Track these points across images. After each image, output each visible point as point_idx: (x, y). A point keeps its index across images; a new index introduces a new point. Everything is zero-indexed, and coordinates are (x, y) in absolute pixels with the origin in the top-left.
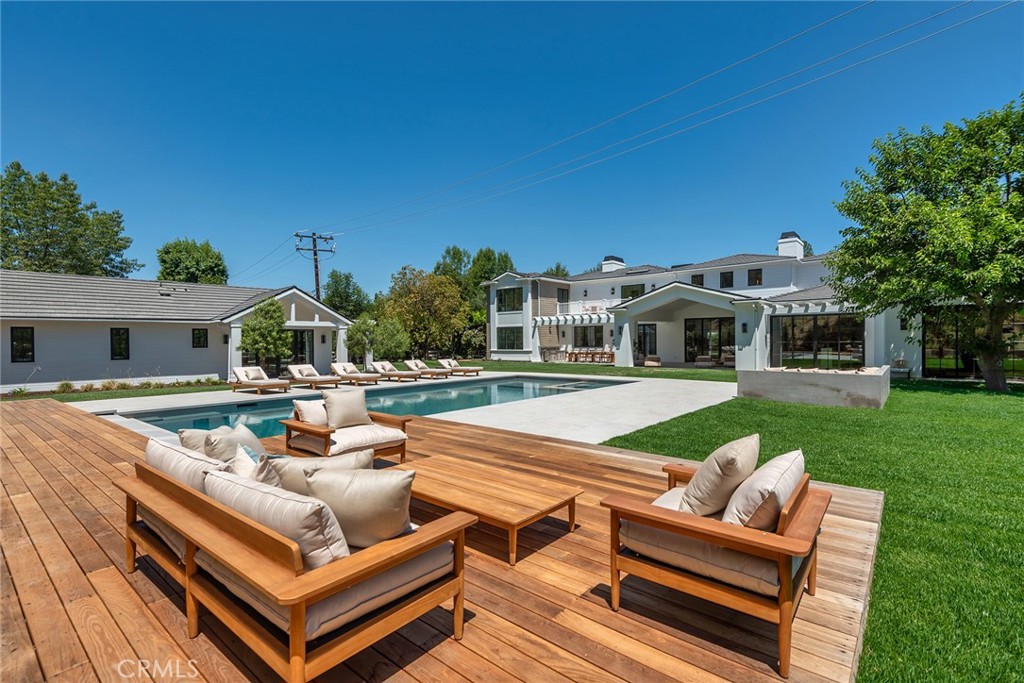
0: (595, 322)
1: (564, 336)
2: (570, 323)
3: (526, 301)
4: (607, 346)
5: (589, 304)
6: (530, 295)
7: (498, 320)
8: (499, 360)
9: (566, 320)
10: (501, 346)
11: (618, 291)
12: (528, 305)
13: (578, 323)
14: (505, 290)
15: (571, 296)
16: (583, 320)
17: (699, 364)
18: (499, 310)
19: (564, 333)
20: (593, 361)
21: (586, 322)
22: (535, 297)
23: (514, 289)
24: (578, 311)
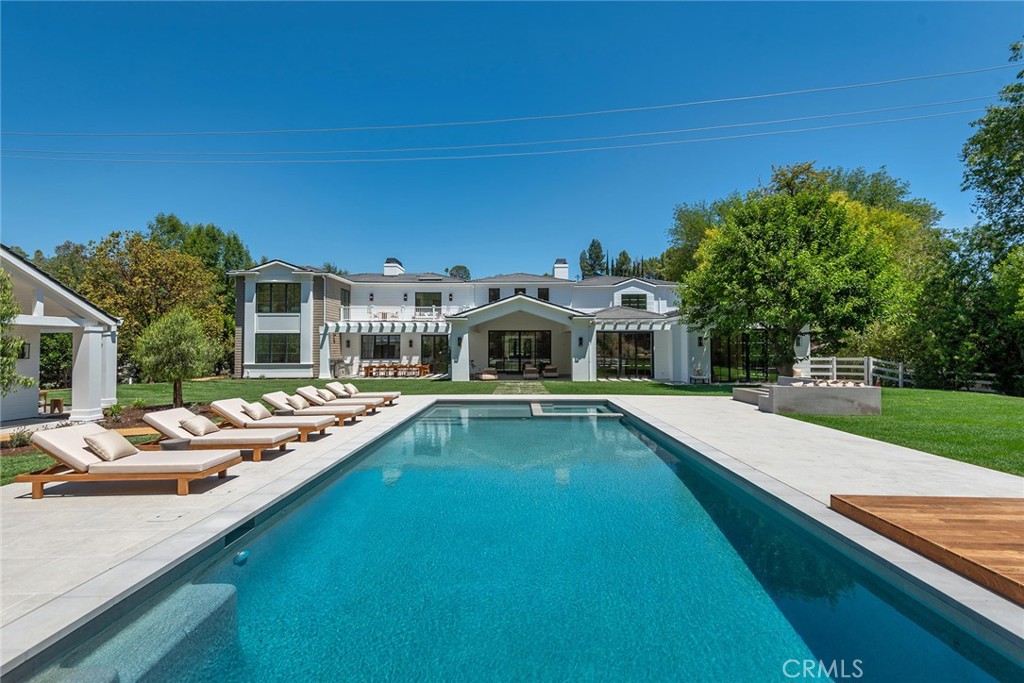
0: (387, 331)
1: (348, 346)
2: (354, 330)
3: (306, 302)
4: (405, 358)
5: (377, 310)
6: (311, 293)
7: (257, 323)
8: (262, 378)
9: (349, 327)
10: (260, 358)
11: (412, 298)
12: (309, 307)
13: (365, 331)
14: (271, 284)
15: (352, 300)
16: (371, 328)
17: (529, 375)
18: (259, 310)
19: (348, 342)
20: (396, 375)
21: (376, 331)
22: (319, 296)
23: (286, 284)
24: (362, 317)
